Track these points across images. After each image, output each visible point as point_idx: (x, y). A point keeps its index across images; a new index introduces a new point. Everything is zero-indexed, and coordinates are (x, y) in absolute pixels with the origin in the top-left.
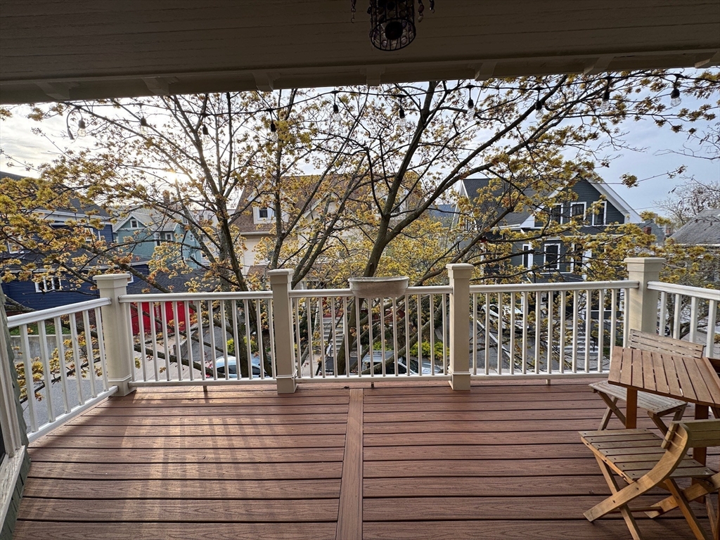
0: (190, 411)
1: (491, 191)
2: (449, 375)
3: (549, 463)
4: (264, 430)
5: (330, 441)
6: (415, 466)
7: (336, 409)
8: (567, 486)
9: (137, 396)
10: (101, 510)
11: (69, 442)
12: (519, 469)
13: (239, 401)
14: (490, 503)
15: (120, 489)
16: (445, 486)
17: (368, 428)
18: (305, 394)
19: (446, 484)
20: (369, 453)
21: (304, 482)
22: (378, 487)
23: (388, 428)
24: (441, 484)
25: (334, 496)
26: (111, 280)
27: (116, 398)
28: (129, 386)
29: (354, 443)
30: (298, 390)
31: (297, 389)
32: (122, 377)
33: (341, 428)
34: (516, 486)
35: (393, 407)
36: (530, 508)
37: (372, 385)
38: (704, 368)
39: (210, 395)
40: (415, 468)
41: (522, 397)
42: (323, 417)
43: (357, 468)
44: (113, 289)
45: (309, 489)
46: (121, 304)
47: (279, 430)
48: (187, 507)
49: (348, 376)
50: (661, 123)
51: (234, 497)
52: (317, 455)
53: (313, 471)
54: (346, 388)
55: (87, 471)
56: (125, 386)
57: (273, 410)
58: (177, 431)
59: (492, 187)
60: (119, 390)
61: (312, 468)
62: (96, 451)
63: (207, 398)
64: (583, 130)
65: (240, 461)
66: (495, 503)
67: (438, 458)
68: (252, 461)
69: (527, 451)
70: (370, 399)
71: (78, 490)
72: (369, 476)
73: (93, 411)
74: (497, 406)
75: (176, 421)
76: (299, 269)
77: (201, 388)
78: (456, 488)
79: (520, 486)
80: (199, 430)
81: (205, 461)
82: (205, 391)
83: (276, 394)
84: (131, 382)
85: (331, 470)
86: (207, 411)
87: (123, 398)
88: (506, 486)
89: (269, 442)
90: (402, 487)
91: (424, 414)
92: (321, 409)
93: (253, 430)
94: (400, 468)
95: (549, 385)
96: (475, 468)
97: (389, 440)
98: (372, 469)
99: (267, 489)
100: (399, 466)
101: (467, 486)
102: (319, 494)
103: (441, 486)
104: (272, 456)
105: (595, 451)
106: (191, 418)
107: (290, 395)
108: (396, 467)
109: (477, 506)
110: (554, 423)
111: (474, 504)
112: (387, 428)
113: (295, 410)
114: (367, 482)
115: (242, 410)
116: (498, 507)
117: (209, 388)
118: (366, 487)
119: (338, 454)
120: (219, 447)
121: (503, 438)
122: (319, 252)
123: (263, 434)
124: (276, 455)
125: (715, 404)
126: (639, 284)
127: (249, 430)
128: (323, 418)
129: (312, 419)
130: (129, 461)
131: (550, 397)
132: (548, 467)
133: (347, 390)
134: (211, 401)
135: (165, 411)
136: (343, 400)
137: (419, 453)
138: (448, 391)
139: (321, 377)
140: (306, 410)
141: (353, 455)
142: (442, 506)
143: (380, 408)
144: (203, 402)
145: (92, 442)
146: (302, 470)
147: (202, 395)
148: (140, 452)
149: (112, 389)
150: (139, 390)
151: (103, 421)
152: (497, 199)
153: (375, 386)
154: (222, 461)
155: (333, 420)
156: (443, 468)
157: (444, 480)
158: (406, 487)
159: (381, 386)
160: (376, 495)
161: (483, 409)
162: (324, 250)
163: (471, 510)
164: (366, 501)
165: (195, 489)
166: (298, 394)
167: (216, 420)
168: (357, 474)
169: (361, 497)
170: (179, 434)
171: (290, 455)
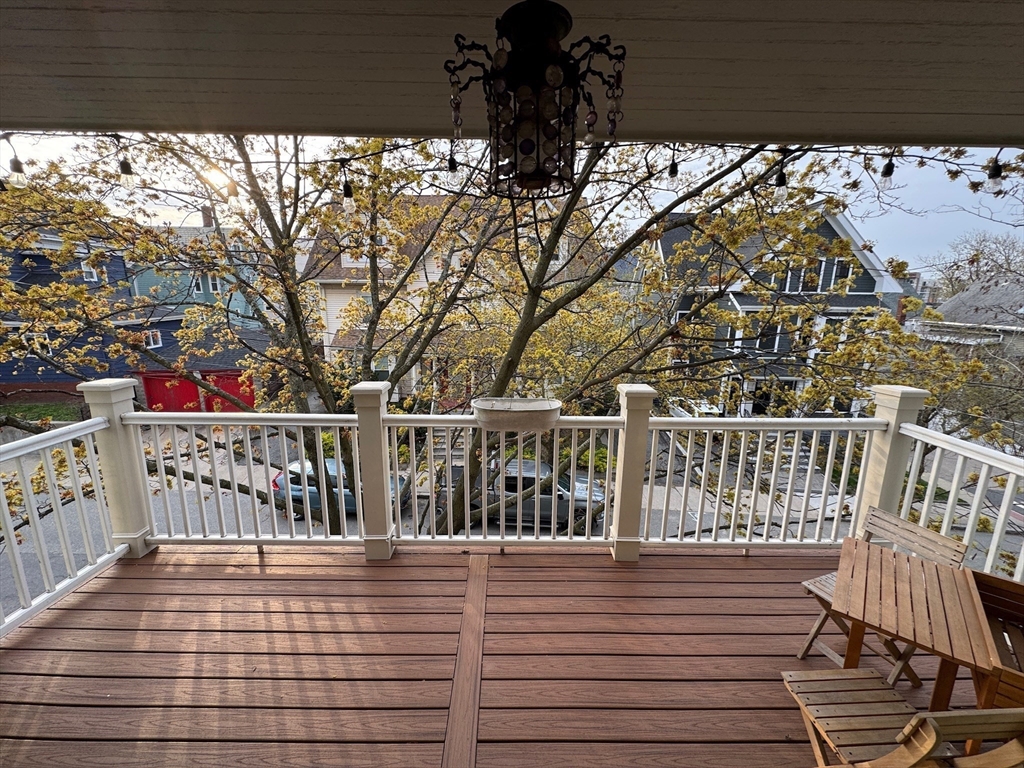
0: (239, 587)
1: (693, 246)
2: (610, 539)
3: (737, 687)
4: (344, 623)
5: (436, 644)
6: (553, 690)
7: (450, 589)
8: (758, 727)
9: (160, 558)
10: (99, 760)
11: (54, 639)
12: (695, 697)
13: (310, 572)
14: (651, 753)
15: (128, 723)
16: (592, 725)
17: (492, 625)
18: (406, 561)
19: (594, 720)
20: (491, 667)
21: (397, 713)
22: (499, 724)
23: (521, 624)
24: (586, 720)
25: (438, 739)
26: (106, 392)
27: (127, 561)
28: (147, 544)
29: (470, 645)
30: (396, 554)
31: (394, 554)
32: (136, 531)
33: (452, 623)
34: (688, 725)
35: (529, 588)
36: (705, 762)
37: (502, 550)
38: (965, 588)
39: (268, 560)
40: (553, 693)
41: (707, 575)
42: (429, 603)
43: (472, 692)
44: (112, 404)
45: (403, 726)
46: (125, 426)
47: (366, 622)
48: (225, 756)
49: (468, 537)
50: (954, 174)
51: (294, 738)
52: (416, 668)
53: (409, 694)
54: (465, 553)
55: (79, 690)
56: (140, 544)
57: (357, 588)
58: (216, 621)
59: (695, 240)
60: (130, 549)
61: (408, 691)
62: (94, 656)
63: (262, 565)
64: (838, 165)
65: (306, 676)
66: (659, 753)
67: (586, 676)
68: (324, 676)
69: (708, 668)
70: (498, 573)
71: (64, 725)
72: (487, 705)
73: (93, 585)
74: (672, 590)
75: (216, 604)
76: (405, 355)
77: (254, 548)
78: (607, 728)
79: (694, 725)
80: (249, 621)
81: (256, 675)
82: (261, 553)
83: (363, 560)
84: (149, 537)
85: (435, 693)
86: (261, 588)
87: (139, 562)
88: (674, 726)
89: (350, 644)
90: (533, 724)
91: (571, 601)
92: (427, 589)
93: (328, 623)
94: (531, 693)
95: (747, 556)
96: (636, 693)
97: (520, 644)
98: (495, 693)
99: (342, 725)
100: (531, 690)
101: (623, 724)
102: (416, 734)
103: (587, 724)
104: (353, 668)
105: (801, 704)
106: (239, 600)
107: (384, 563)
108: (526, 690)
109: (633, 758)
110: (748, 620)
111: (630, 754)
112: (519, 623)
113: (390, 589)
114: (486, 715)
115: (313, 588)
116: (662, 760)
117: (266, 548)
118: (483, 724)
119: (445, 668)
120: (277, 651)
121: (678, 644)
122: (435, 332)
123: (342, 629)
124: (359, 667)
125: (976, 666)
126: (888, 425)
127: (322, 623)
128: (429, 605)
129: (413, 605)
130: (144, 675)
131: (745, 576)
132: (734, 694)
133: (465, 556)
134: (268, 571)
135: (201, 587)
136: (459, 573)
137: (559, 666)
138: (608, 564)
139: (429, 538)
140: (405, 589)
141: (468, 669)
142: (585, 757)
143: (511, 589)
144: (257, 570)
145: (88, 640)
146: (396, 693)
147: (256, 560)
148: (160, 658)
149: (120, 549)
150: (162, 548)
151: (106, 602)
152: (703, 259)
153: (506, 551)
154: (281, 675)
155: (443, 608)
156: (591, 693)
157: (590, 714)
158: (539, 724)
159: (515, 551)
160: (496, 738)
161: (654, 595)
162: (443, 330)
163: (625, 764)
164: (483, 748)
165: (239, 724)
166: (396, 562)
167: (275, 604)
168: (471, 702)
169: (475, 741)
170: (219, 628)
171: (378, 667)
